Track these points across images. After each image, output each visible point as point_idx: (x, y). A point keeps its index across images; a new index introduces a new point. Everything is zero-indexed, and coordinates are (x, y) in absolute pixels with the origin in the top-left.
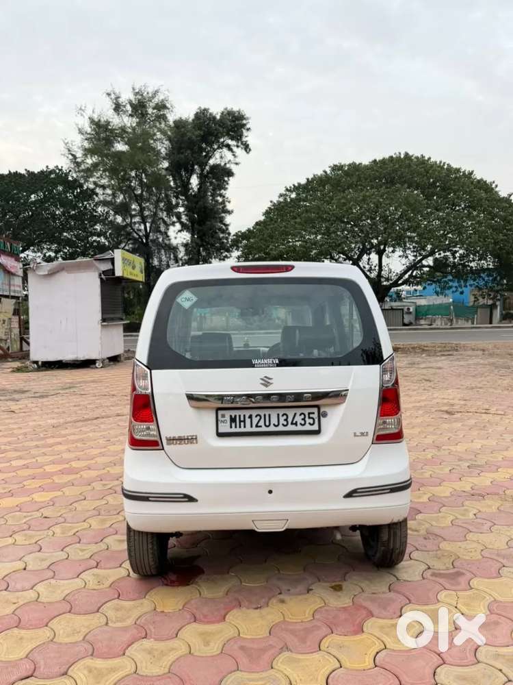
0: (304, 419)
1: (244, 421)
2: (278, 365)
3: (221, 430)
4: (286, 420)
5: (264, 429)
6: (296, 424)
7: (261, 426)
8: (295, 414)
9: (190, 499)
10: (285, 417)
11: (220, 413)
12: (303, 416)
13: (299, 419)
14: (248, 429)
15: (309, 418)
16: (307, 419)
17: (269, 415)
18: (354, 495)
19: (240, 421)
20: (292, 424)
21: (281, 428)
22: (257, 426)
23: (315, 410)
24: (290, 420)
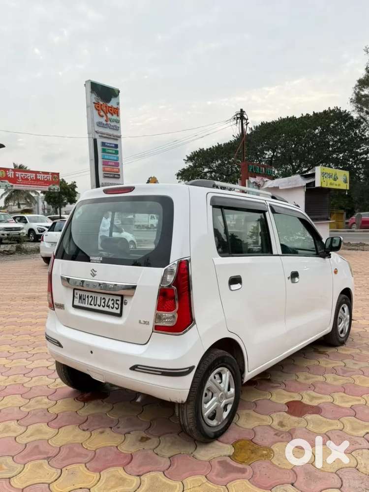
0: (113, 304)
1: (85, 299)
2: (102, 262)
3: (75, 304)
4: (104, 302)
5: (93, 307)
6: (108, 306)
7: (92, 305)
8: (109, 299)
9: (60, 346)
10: (104, 301)
11: (76, 291)
12: (113, 302)
13: (111, 303)
14: (86, 305)
15: (117, 304)
16: (115, 304)
17: (97, 297)
18: (136, 369)
19: (83, 299)
20: (107, 306)
21: (101, 308)
22: (90, 304)
23: (119, 298)
24: (106, 303)
